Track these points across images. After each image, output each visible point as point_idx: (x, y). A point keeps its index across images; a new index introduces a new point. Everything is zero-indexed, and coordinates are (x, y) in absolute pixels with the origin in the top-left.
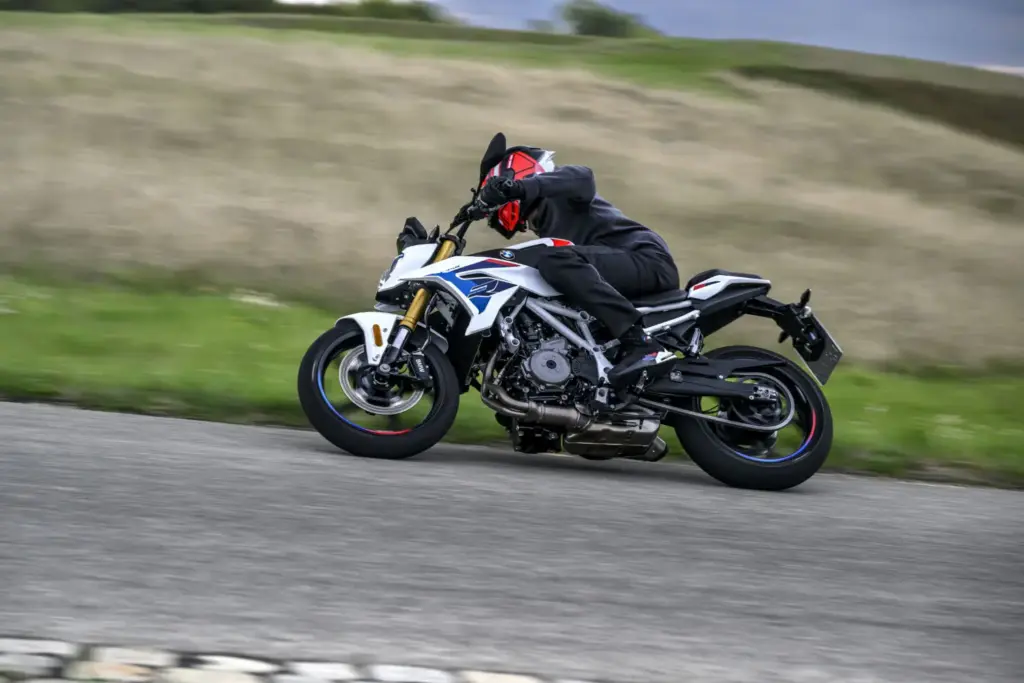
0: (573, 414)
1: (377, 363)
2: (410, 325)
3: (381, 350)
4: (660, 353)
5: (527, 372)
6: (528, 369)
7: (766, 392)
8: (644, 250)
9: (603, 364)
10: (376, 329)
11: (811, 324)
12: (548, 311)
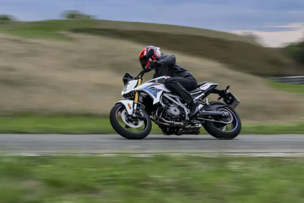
0: (182, 123)
1: (131, 114)
2: (137, 102)
3: (132, 110)
4: (199, 106)
5: (169, 113)
6: (170, 112)
7: (226, 113)
8: (188, 77)
9: (186, 110)
10: (129, 104)
11: (230, 94)
12: (169, 96)
